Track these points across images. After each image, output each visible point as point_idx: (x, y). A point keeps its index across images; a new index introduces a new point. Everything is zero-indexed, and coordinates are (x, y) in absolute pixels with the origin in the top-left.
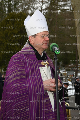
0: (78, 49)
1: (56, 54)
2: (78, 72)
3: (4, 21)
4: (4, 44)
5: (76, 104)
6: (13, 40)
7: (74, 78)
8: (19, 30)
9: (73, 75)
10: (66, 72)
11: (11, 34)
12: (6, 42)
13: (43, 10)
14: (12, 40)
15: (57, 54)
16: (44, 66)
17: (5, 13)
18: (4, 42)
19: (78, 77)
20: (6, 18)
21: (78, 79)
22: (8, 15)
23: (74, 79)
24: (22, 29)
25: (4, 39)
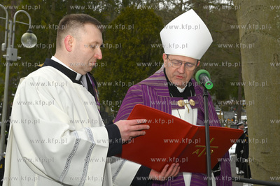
0: (243, 77)
1: (206, 89)
2: (242, 113)
3: (114, 21)
4: (114, 62)
5: (237, 169)
6: (132, 57)
7: (235, 123)
8: (142, 39)
9: (234, 119)
10: (222, 114)
11: (127, 45)
12: (119, 58)
13: (185, 4)
14: (130, 55)
15: (208, 88)
16: (183, 108)
17: (117, 6)
18: (114, 59)
19: (242, 122)
20: (118, 16)
21: (241, 127)
22: (123, 11)
23: (236, 125)
24: (147, 36)
25: (116, 54)
